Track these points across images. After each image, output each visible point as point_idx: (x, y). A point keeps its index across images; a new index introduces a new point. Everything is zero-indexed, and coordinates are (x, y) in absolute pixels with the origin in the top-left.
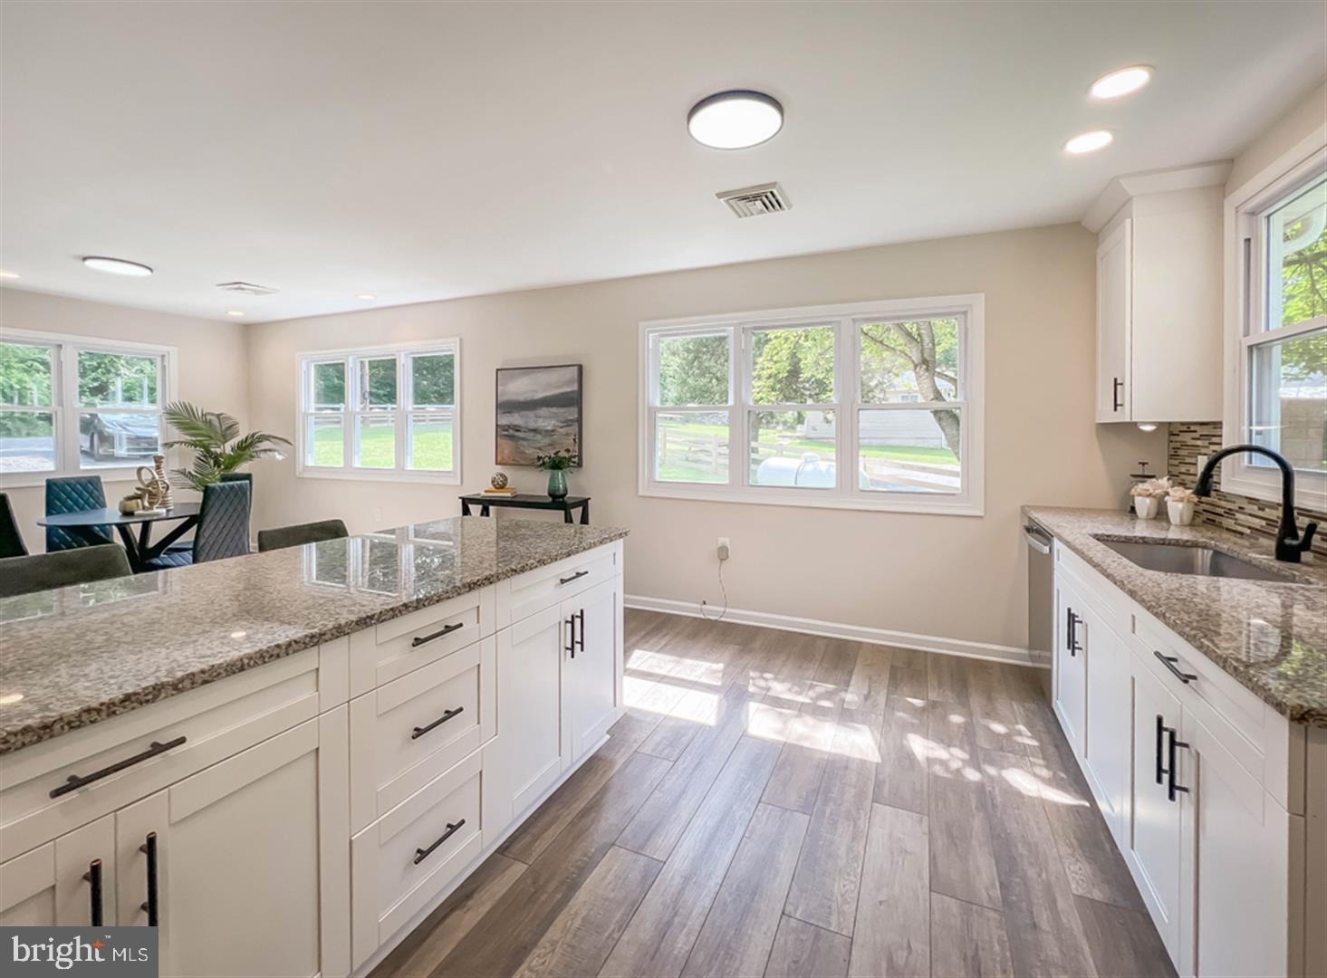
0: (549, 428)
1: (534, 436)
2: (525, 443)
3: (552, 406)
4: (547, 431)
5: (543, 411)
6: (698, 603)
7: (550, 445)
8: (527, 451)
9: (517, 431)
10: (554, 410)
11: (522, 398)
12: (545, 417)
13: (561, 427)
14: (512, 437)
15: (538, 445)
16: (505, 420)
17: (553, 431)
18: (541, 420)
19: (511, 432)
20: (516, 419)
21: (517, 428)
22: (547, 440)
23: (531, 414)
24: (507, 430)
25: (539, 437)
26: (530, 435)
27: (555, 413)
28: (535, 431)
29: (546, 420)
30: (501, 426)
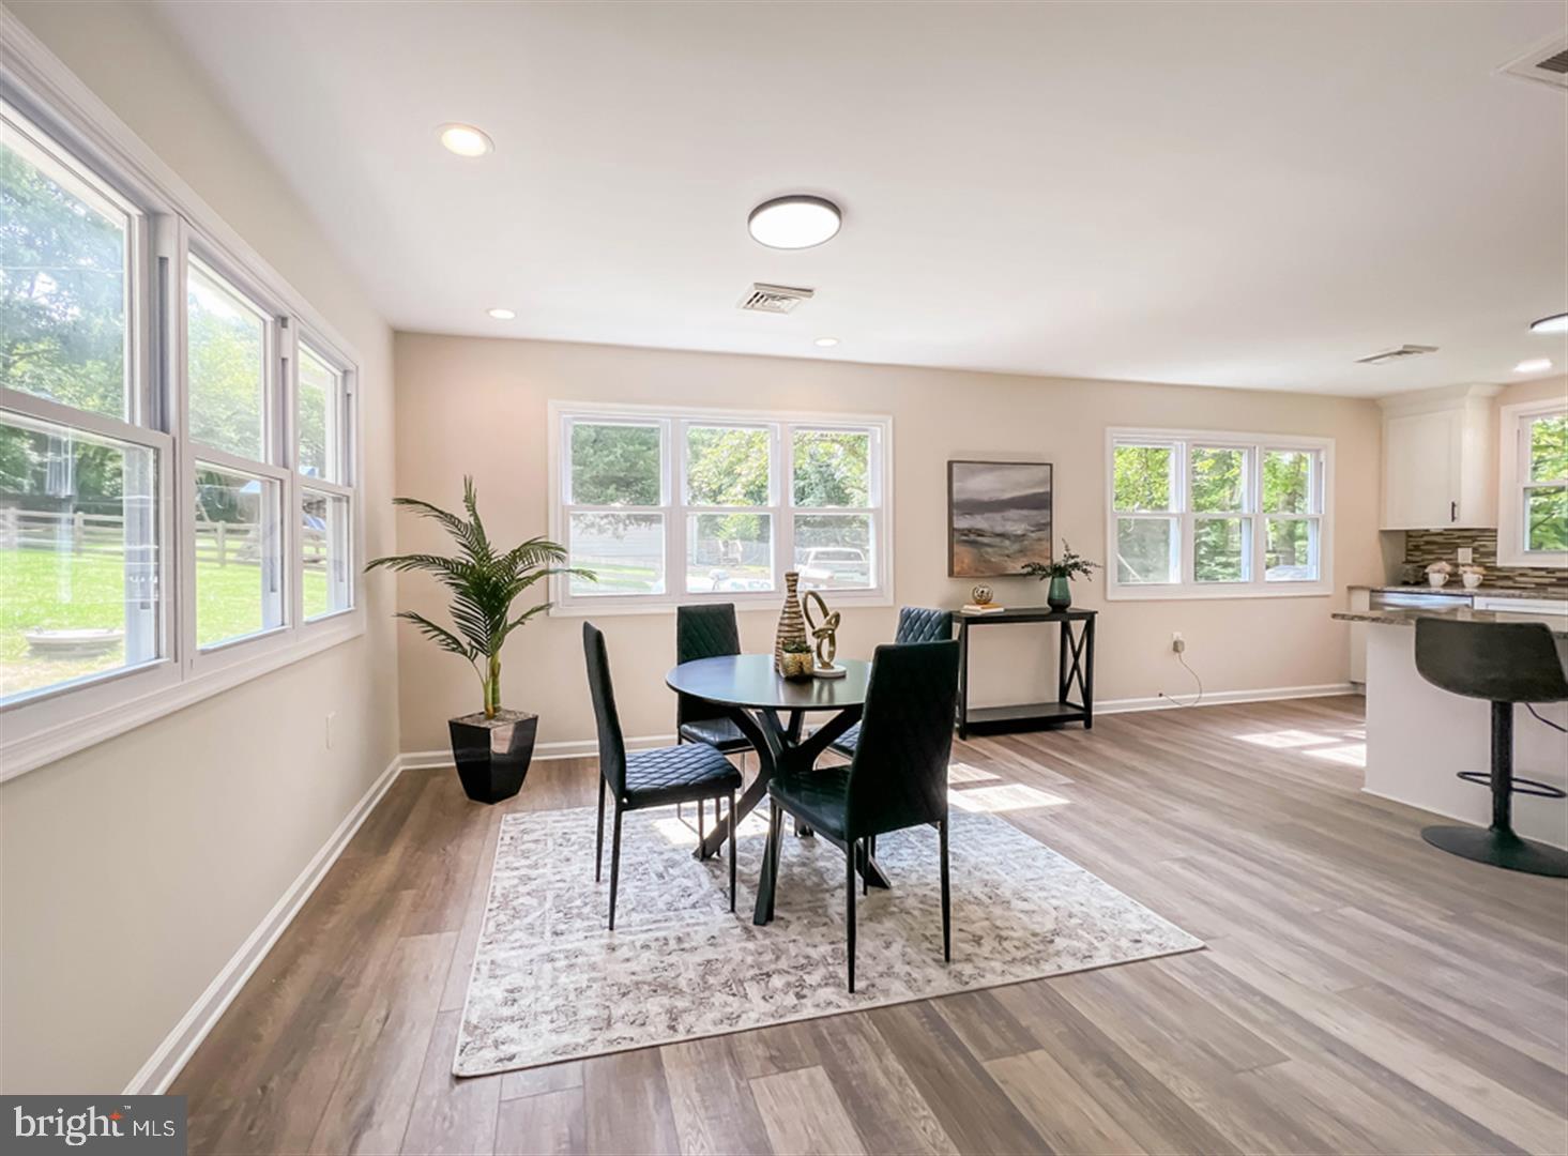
0: (1019, 532)
1: (1002, 542)
2: (989, 550)
3: (1022, 508)
4: (1017, 536)
5: (1013, 513)
6: (1155, 696)
7: (1021, 551)
8: (993, 560)
9: (979, 535)
10: (1025, 512)
11: (985, 498)
12: (1014, 521)
13: (1033, 532)
14: (973, 543)
15: (1007, 552)
16: (962, 523)
17: (1023, 535)
18: (1010, 523)
19: (972, 537)
20: (979, 522)
21: (980, 533)
22: (1016, 547)
23: (997, 516)
24: (966, 535)
25: (1007, 543)
26: (997, 540)
27: (1026, 516)
28: (1002, 535)
29: (1015, 523)
30: (958, 530)
